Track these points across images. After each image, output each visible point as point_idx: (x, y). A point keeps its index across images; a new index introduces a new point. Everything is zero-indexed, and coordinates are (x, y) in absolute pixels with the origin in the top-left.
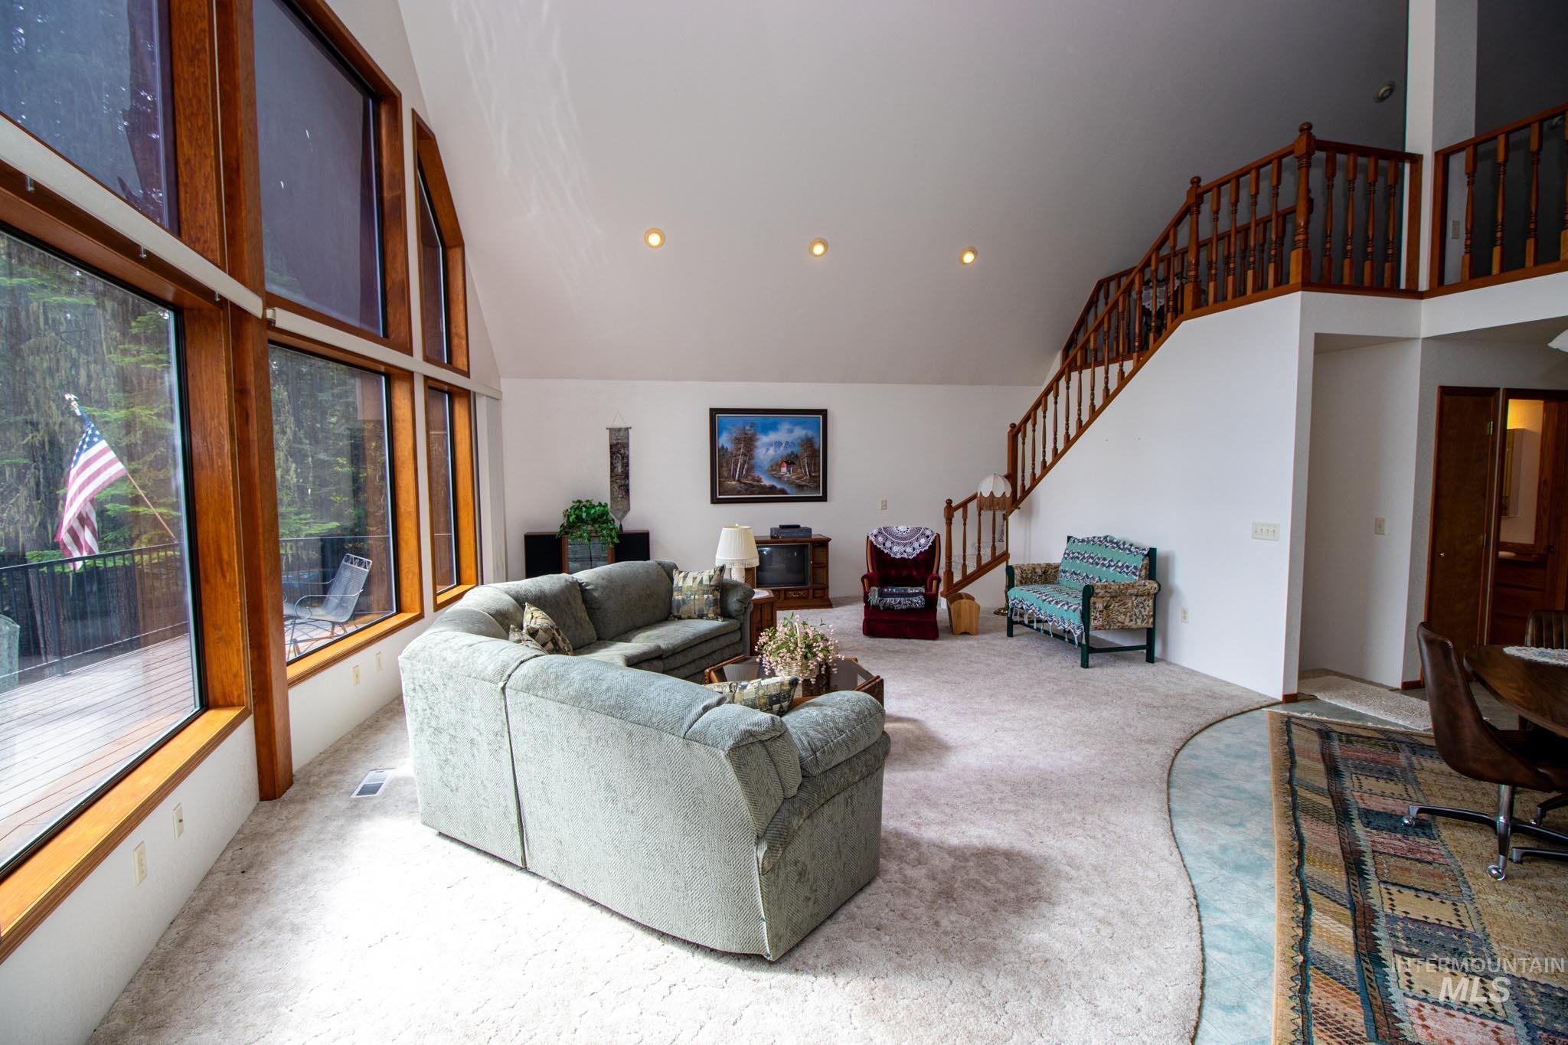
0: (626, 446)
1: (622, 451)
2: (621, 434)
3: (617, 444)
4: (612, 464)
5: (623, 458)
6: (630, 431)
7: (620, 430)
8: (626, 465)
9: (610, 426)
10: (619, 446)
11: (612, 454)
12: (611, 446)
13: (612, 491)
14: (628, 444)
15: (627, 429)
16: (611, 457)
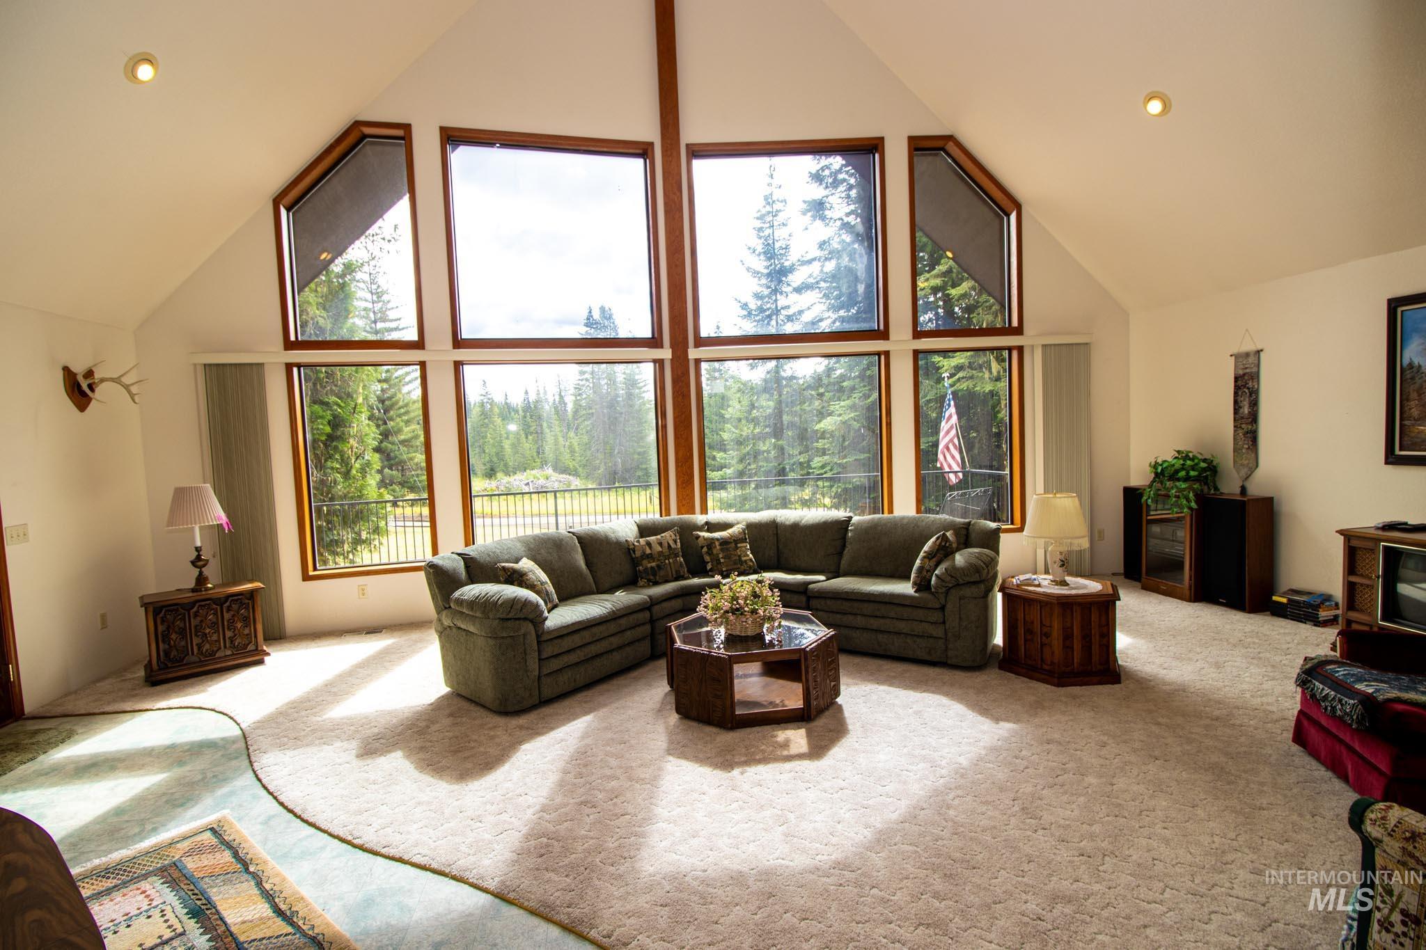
0: (1255, 376)
1: (1250, 385)
2: (1252, 359)
3: (1244, 375)
4: (1236, 402)
5: (1251, 395)
6: (1262, 354)
7: (1247, 355)
8: (1254, 404)
9: (1235, 351)
10: (1246, 378)
11: (1237, 389)
12: (1236, 379)
13: (1235, 439)
14: (1258, 373)
15: (1258, 352)
16: (1236, 394)
